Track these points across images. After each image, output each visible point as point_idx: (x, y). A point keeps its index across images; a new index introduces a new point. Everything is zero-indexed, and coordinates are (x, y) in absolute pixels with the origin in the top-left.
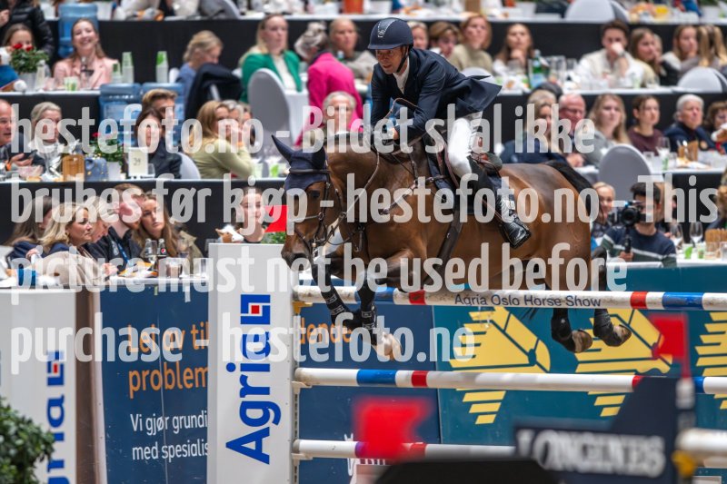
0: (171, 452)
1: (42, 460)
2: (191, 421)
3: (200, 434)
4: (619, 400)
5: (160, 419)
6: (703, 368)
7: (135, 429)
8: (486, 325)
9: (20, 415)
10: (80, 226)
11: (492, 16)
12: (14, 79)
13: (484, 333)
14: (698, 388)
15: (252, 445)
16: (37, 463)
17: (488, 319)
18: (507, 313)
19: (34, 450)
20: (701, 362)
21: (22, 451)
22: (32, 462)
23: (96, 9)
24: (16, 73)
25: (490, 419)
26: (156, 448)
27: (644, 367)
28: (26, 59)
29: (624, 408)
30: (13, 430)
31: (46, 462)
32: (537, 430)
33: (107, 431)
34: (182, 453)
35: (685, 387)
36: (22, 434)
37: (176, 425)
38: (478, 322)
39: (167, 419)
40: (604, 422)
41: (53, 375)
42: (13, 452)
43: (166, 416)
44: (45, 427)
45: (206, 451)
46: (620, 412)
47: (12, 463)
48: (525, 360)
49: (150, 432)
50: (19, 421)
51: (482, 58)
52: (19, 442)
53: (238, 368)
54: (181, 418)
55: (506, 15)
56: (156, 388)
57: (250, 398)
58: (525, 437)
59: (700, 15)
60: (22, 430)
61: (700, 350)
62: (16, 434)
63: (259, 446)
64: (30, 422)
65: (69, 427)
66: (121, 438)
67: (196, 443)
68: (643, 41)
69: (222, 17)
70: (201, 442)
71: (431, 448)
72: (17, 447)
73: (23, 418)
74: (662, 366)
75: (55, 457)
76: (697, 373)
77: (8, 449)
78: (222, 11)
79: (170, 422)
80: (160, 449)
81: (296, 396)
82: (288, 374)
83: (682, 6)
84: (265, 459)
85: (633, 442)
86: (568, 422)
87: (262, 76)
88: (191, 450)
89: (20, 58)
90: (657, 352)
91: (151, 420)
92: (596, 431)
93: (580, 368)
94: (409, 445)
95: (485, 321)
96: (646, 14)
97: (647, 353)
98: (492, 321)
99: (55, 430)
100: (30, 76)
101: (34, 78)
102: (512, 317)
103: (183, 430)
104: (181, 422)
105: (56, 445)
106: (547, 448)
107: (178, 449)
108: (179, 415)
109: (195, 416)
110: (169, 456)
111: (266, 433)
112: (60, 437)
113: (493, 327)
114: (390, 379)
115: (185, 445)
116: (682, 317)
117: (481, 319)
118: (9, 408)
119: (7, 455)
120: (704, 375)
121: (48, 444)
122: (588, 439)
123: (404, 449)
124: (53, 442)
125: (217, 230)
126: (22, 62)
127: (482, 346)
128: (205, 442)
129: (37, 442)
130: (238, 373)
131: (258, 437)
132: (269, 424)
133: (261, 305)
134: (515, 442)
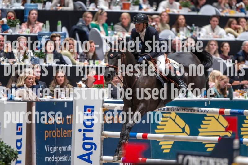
0: (58, 159)
1: (14, 160)
2: (65, 149)
3: (69, 153)
4: (213, 145)
5: (55, 147)
6: (243, 135)
7: (46, 151)
8: (168, 118)
9: (7, 145)
10: (29, 80)
11: (174, 12)
12: (8, 29)
13: (167, 121)
14: (241, 142)
15: (86, 158)
16: (12, 162)
17: (169, 116)
18: (175, 114)
19: (11, 157)
20: (242, 133)
21: (7, 157)
22: (10, 161)
23: (37, 6)
24: (9, 27)
25: (168, 151)
26: (53, 157)
27: (222, 134)
28: (12, 22)
29: (215, 148)
30: (4, 150)
31: (15, 161)
32: (185, 155)
33: (37, 151)
34: (62, 159)
35: (236, 142)
36: (7, 151)
37: (60, 150)
38: (165, 117)
39: (57, 147)
40: (208, 153)
41: (18, 131)
42: (4, 157)
43: (57, 146)
44: (15, 149)
45: (70, 159)
46: (213, 149)
47: (3, 161)
48: (181, 131)
49: (51, 152)
50: (6, 147)
51: (166, 26)
52: (6, 154)
53: (82, 131)
54: (62, 147)
55: (178, 12)
56: (54, 137)
57: (86, 141)
58: (180, 157)
59: (245, 14)
60: (7, 150)
61: (242, 129)
62: (5, 151)
63: (89, 158)
64: (10, 147)
65: (23, 150)
66: (41, 153)
67: (67, 156)
68: (233, 23)
69: (81, 9)
70: (69, 156)
71: (148, 160)
72: (5, 156)
73: (8, 146)
74: (229, 134)
75: (18, 159)
76: (240, 137)
77: (2, 156)
78: (81, 8)
79: (58, 148)
80: (55, 158)
81: (102, 141)
82: (100, 133)
83: (239, 10)
84: (91, 162)
85: (218, 160)
86: (195, 152)
87: (94, 30)
88: (65, 159)
89: (10, 22)
90: (227, 129)
91: (52, 148)
92: (205, 156)
93: (200, 134)
94: (140, 159)
95: (168, 117)
96: (227, 13)
97: (224, 129)
98: (170, 117)
99: (18, 150)
100: (13, 28)
101: (15, 29)
102: (177, 116)
103: (63, 152)
104: (62, 149)
105: (19, 156)
106: (188, 161)
107: (61, 158)
108: (61, 146)
109: (67, 147)
110: (57, 160)
111: (91, 153)
112: (20, 153)
113: (171, 119)
114: (135, 136)
115: (63, 157)
116: (236, 117)
117: (166, 116)
118: (3, 142)
119: (2, 158)
120: (243, 138)
121: (16, 155)
122: (202, 159)
123: (139, 160)
124: (18, 154)
125: (77, 83)
126: (11, 23)
127: (166, 126)
128: (70, 156)
129: (12, 154)
130: (82, 132)
131: (89, 155)
132: (93, 150)
133: (91, 109)
134: (177, 159)
